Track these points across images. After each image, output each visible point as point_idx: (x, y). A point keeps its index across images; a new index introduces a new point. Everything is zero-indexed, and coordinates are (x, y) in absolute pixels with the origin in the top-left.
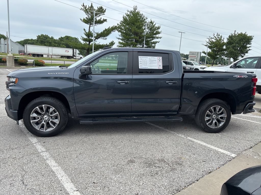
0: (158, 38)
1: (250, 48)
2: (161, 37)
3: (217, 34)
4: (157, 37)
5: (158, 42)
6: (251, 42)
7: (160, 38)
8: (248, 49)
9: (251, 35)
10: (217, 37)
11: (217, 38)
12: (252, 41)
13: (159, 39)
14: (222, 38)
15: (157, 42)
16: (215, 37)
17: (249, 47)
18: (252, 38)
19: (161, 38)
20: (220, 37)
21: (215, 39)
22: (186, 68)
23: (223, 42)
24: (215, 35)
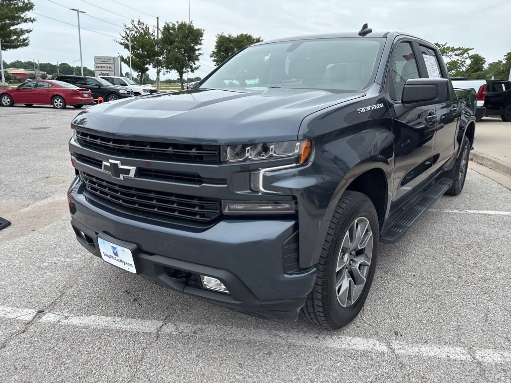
0: (26, 21)
1: (200, 52)
2: (34, 19)
3: (139, 21)
4: (23, 18)
5: (29, 32)
6: (202, 40)
7: (32, 21)
8: (197, 53)
9: (200, 28)
10: (140, 27)
11: (139, 29)
12: (202, 38)
13: (30, 23)
14: (151, 31)
15: (25, 31)
16: (135, 26)
17: (198, 50)
18: (202, 33)
19: (34, 22)
20: (144, 27)
21: (136, 32)
22: (120, 92)
23: (152, 38)
24: (136, 23)
